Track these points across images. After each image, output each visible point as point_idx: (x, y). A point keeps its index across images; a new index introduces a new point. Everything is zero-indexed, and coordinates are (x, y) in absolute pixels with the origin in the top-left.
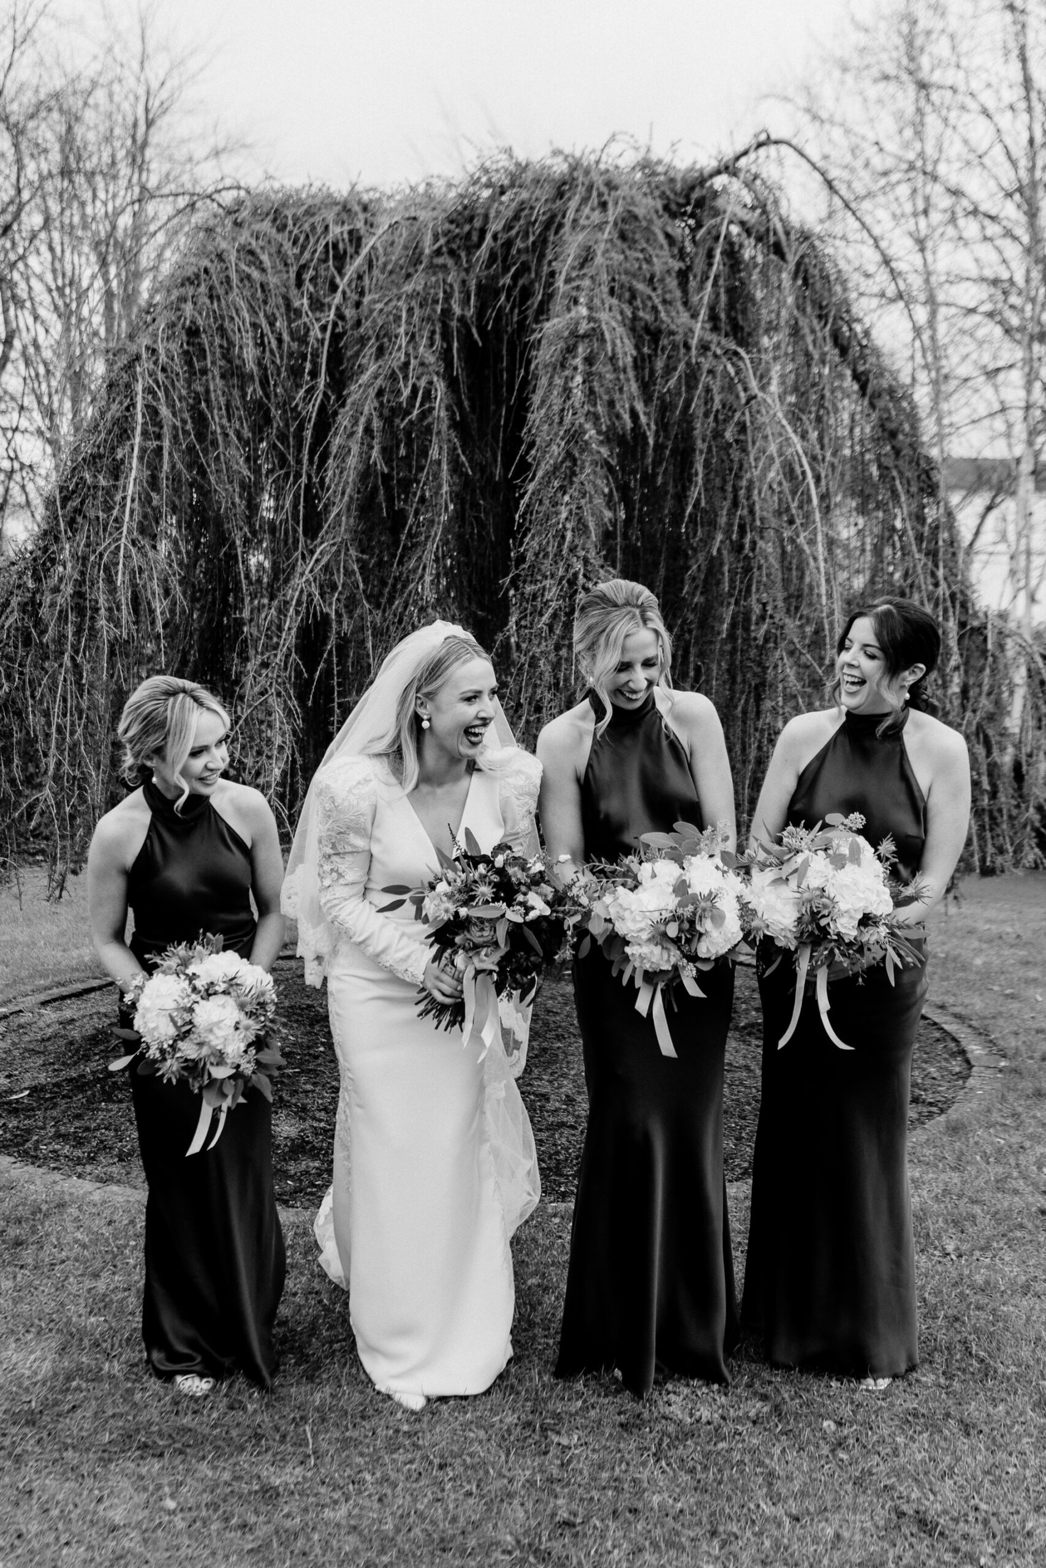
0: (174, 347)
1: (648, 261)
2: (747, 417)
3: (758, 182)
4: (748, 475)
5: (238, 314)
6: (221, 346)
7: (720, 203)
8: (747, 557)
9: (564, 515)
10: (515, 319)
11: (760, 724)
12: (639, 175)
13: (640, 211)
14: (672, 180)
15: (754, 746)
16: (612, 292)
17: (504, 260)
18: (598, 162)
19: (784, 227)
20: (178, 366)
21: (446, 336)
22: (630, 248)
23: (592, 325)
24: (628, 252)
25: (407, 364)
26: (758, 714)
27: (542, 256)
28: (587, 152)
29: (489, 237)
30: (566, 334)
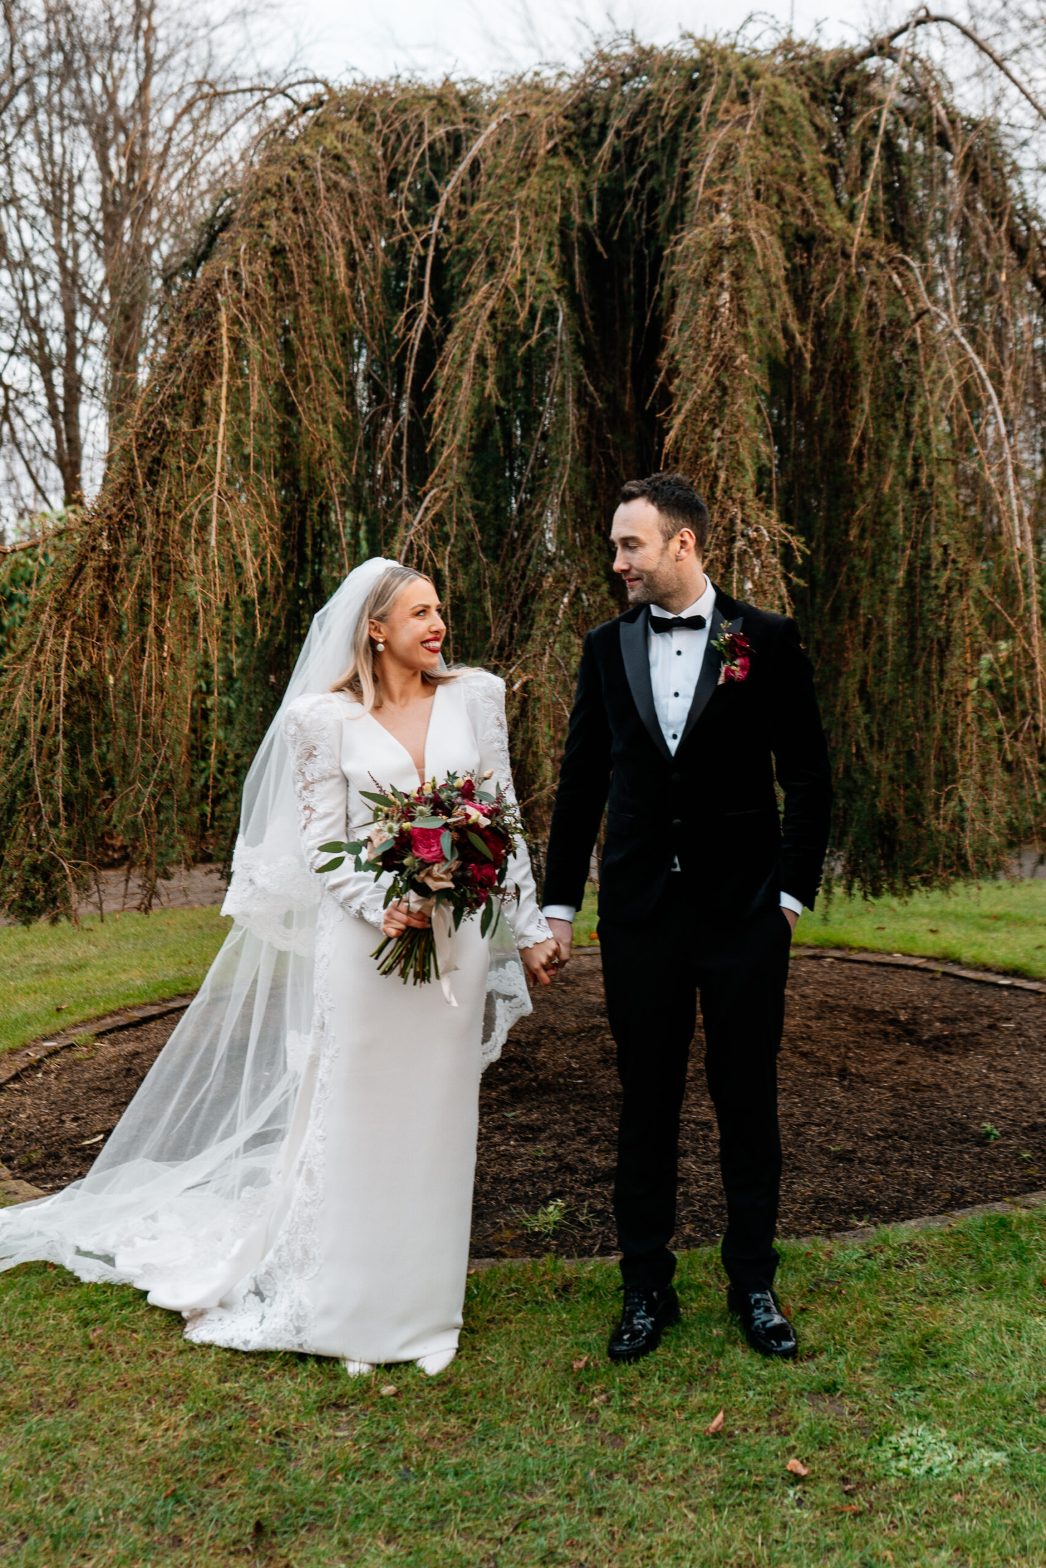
0: (258, 267)
1: (797, 157)
2: (918, 335)
3: (917, 64)
4: (922, 401)
5: (327, 230)
6: (309, 267)
7: (874, 87)
8: (923, 494)
9: (715, 453)
10: (643, 226)
11: (946, 685)
12: (779, 59)
13: (785, 102)
14: (819, 64)
15: (939, 711)
16: (757, 196)
17: (629, 159)
18: (734, 46)
19: (948, 113)
20: (266, 291)
21: (566, 247)
22: (775, 144)
23: (738, 234)
24: (773, 149)
25: (522, 282)
26: (942, 673)
27: (674, 154)
28: (720, 36)
29: (610, 136)
30: (709, 245)
